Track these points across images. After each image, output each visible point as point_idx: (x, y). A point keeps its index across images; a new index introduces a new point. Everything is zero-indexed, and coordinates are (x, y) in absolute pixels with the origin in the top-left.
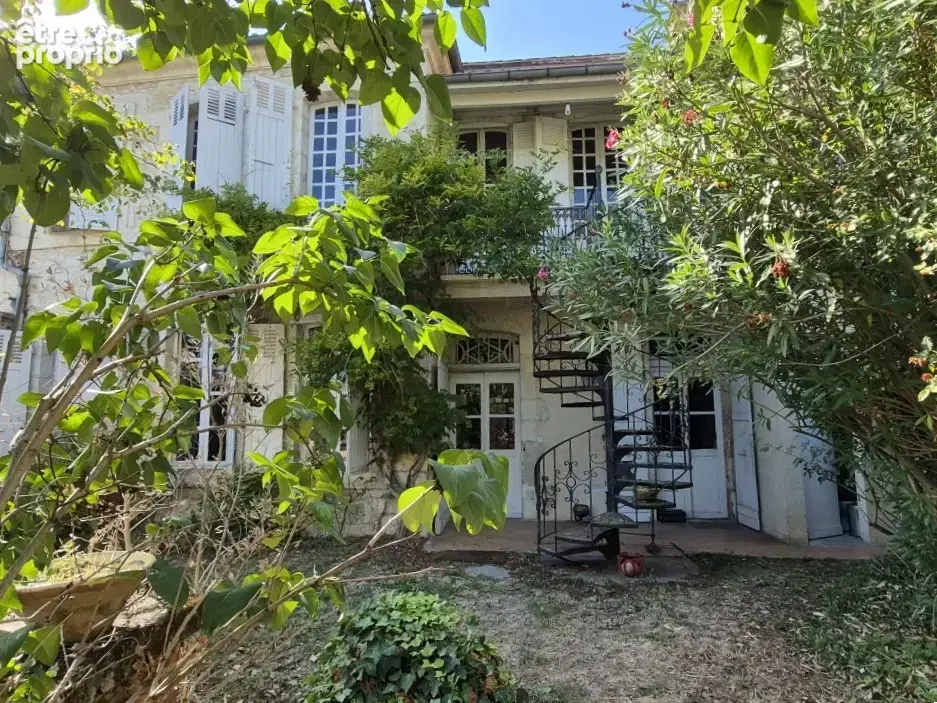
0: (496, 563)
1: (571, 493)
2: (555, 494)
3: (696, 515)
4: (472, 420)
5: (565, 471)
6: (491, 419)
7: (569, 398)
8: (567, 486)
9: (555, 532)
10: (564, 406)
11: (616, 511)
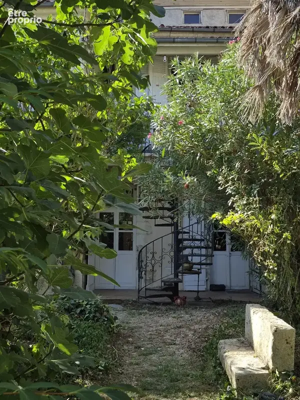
0: (116, 304)
1: (153, 267)
2: (146, 268)
3: (232, 288)
4: (108, 233)
5: (150, 256)
6: (119, 233)
7: (159, 221)
8: (151, 264)
9: (146, 286)
10: (156, 225)
11: (178, 277)
